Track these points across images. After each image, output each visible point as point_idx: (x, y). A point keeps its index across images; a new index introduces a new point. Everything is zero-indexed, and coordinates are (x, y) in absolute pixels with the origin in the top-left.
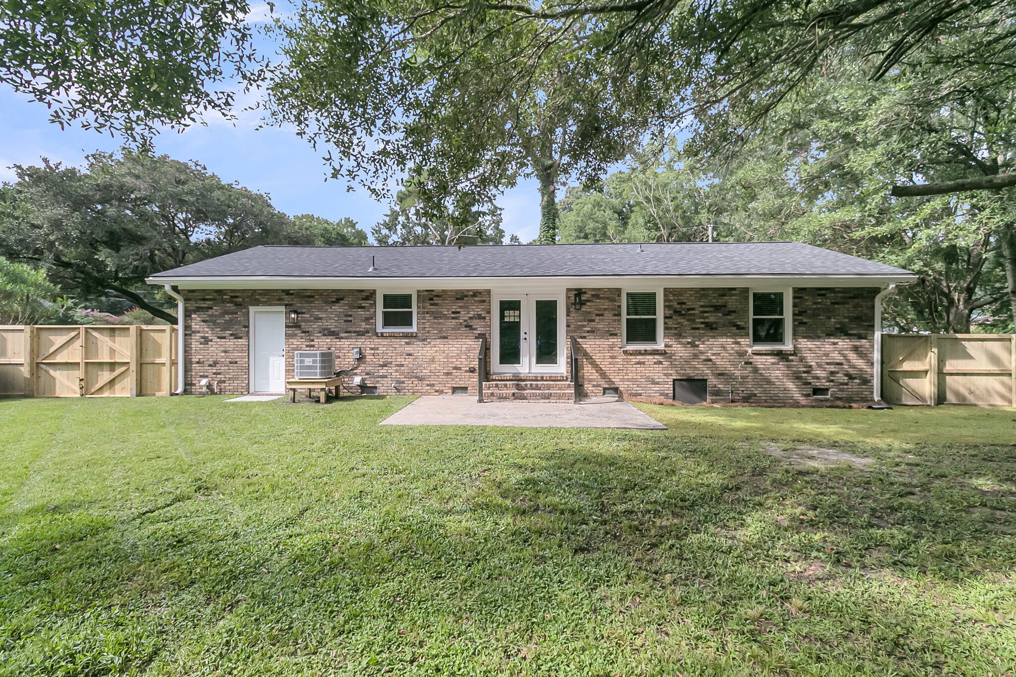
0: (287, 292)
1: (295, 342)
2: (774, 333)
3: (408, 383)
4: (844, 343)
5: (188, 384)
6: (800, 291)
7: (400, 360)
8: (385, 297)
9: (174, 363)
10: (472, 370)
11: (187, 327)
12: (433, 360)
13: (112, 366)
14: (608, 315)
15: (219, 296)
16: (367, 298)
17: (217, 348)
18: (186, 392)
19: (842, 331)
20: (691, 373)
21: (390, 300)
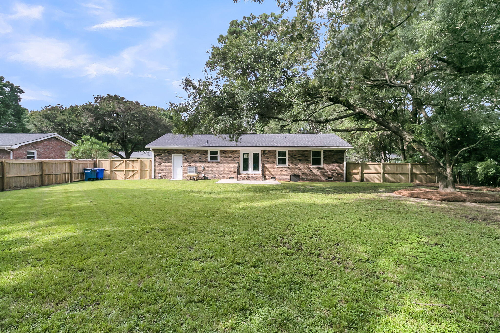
0: (183, 150)
1: (185, 164)
3: (217, 176)
4: (336, 165)
5: (155, 176)
6: (324, 151)
7: (215, 169)
8: (211, 152)
9: (151, 170)
10: (235, 172)
11: (155, 160)
12: (224, 169)
13: (133, 171)
14: (273, 157)
15: (164, 151)
16: (206, 152)
17: (163, 166)
18: (154, 178)
19: (336, 162)
20: (295, 173)
21: (212, 153)
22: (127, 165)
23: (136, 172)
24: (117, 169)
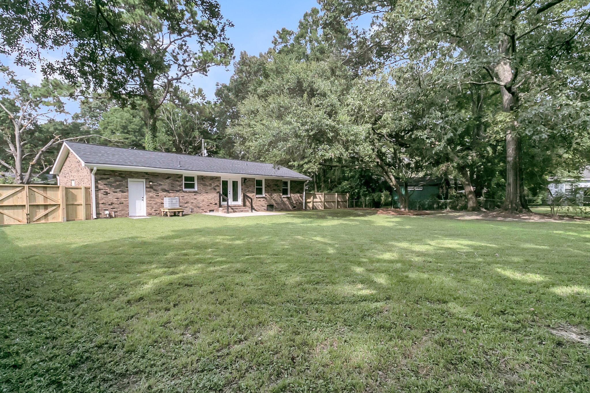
0: (147, 173)
1: (151, 194)
2: (285, 192)
3: (195, 209)
4: (299, 195)
5: (98, 214)
6: (292, 182)
7: (192, 201)
8: (185, 177)
9: (88, 205)
10: (216, 204)
11: (96, 187)
12: (203, 201)
13: (46, 207)
14: (252, 186)
15: (113, 173)
16: (180, 178)
17: (112, 197)
18: (98, 218)
19: (298, 192)
20: (271, 203)
21: (187, 179)
22: (31, 196)
23: (54, 208)
24: (5, 203)
